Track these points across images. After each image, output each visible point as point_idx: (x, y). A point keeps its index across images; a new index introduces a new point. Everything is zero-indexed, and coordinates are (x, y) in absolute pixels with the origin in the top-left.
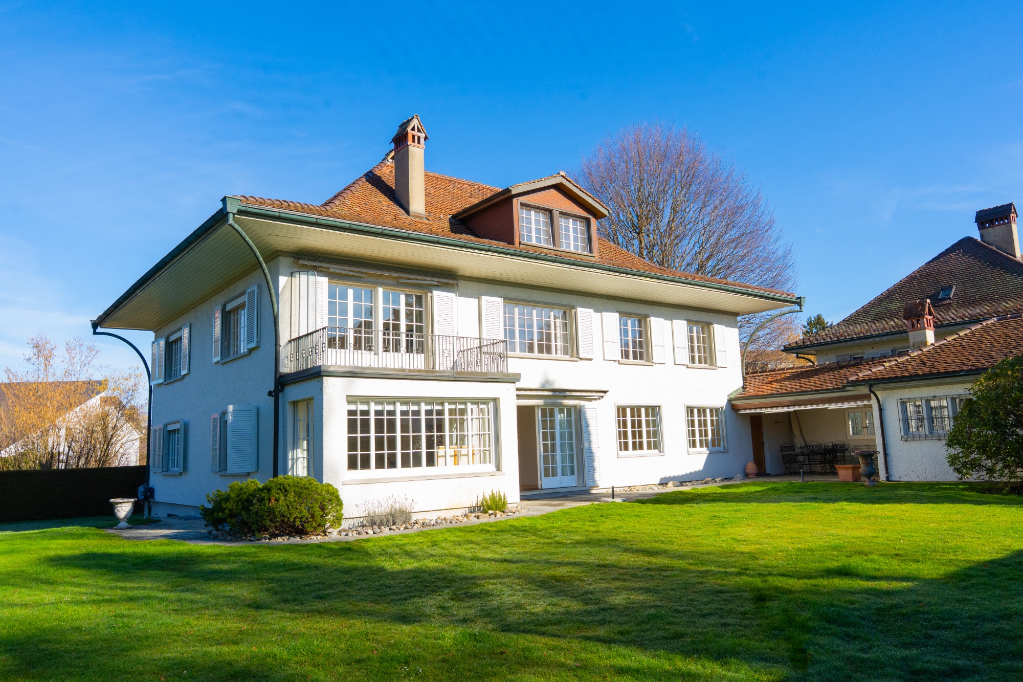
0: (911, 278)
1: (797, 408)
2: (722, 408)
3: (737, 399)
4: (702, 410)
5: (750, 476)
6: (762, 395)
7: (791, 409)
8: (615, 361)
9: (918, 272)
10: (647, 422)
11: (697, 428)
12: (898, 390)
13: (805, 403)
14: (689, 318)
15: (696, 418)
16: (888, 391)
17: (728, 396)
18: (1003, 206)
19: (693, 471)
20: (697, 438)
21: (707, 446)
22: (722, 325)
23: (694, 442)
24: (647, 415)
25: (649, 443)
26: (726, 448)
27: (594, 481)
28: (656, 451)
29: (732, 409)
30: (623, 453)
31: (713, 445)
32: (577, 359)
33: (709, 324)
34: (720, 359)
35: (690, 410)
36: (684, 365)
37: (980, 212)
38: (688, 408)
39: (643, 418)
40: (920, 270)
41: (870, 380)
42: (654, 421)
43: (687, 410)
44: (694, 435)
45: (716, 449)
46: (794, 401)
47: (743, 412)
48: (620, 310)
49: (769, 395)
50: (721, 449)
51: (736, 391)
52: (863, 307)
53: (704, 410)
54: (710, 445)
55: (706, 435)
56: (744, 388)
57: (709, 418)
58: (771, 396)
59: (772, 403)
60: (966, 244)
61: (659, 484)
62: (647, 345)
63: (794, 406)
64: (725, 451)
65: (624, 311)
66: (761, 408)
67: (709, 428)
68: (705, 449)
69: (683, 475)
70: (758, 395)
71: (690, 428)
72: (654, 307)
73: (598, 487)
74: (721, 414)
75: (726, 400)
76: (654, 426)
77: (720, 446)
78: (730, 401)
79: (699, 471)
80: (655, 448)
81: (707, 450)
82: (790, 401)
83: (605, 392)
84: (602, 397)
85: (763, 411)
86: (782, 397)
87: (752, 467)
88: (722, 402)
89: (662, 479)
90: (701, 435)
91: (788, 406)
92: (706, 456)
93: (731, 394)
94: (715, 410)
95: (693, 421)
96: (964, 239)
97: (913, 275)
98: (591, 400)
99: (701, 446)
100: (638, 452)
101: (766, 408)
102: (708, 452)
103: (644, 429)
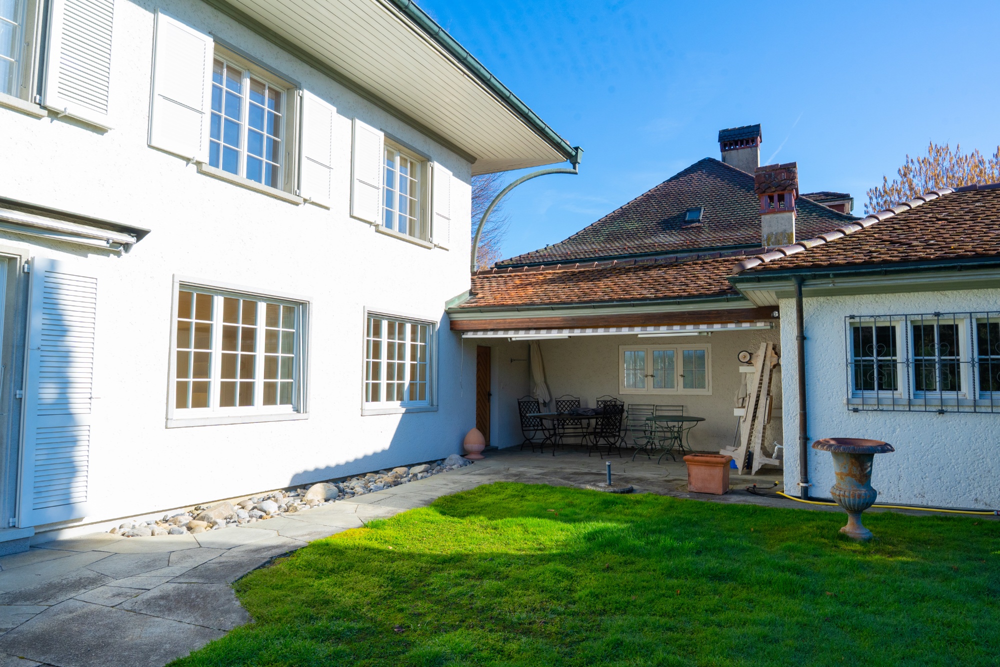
0: (648, 198)
1: (577, 333)
2: (433, 324)
3: (463, 310)
4: (397, 324)
5: (473, 456)
6: (513, 305)
7: (565, 334)
8: (188, 160)
9: (655, 191)
10: (271, 337)
11: (384, 360)
12: (847, 298)
13: (594, 323)
14: (389, 131)
15: (384, 339)
16: (822, 299)
17: (447, 303)
18: (749, 127)
19: (370, 452)
20: (383, 381)
21: (400, 398)
22: (447, 167)
23: (376, 388)
24: (272, 320)
25: (270, 389)
26: (435, 403)
27: (67, 503)
28: (288, 408)
29: (452, 329)
30: (191, 413)
31: (412, 397)
32: (36, 109)
33: (426, 159)
34: (439, 230)
35: (374, 321)
36: (370, 223)
37: (724, 131)
38: (370, 314)
39: (261, 327)
40: (657, 189)
41: (798, 268)
42: (288, 337)
43: (369, 320)
44: (376, 375)
45: (418, 404)
46: (573, 319)
47: (470, 335)
48: (220, 35)
49: (526, 304)
50: (424, 404)
51: (459, 297)
52: (592, 225)
53: (402, 327)
54: (406, 396)
55: (401, 377)
56: (472, 293)
57: (408, 342)
58: (530, 306)
59: (531, 320)
60: (706, 165)
61: (288, 490)
62: (289, 154)
63: (572, 328)
64: (433, 409)
65: (232, 42)
66: (506, 330)
67: (408, 362)
68: (396, 404)
69: (347, 463)
70: (503, 305)
71: (371, 360)
72: (314, 71)
73: (81, 519)
74: (432, 336)
75: (443, 311)
76: (289, 348)
77: (422, 397)
78: (448, 313)
79: (384, 451)
80: (286, 400)
81: (402, 405)
82: (565, 319)
83: (139, 234)
84: (127, 246)
85: (511, 335)
86: (553, 309)
87: (475, 440)
88: (436, 315)
89: (296, 476)
90: (390, 376)
91: (560, 328)
92: (396, 419)
93: (452, 301)
94: (421, 327)
95: (377, 345)
96: (704, 160)
97: (649, 193)
98: (83, 250)
99: (389, 397)
100: (237, 411)
101: (517, 329)
102: (403, 410)
103: (260, 354)
